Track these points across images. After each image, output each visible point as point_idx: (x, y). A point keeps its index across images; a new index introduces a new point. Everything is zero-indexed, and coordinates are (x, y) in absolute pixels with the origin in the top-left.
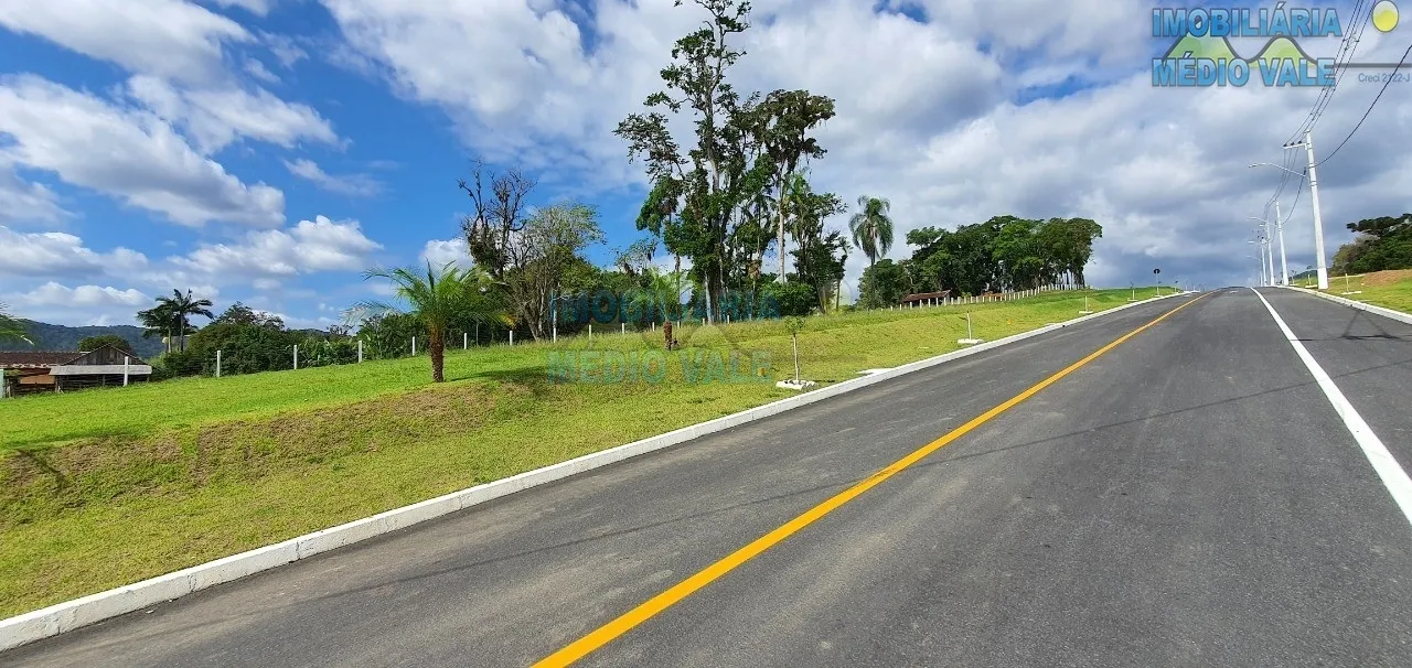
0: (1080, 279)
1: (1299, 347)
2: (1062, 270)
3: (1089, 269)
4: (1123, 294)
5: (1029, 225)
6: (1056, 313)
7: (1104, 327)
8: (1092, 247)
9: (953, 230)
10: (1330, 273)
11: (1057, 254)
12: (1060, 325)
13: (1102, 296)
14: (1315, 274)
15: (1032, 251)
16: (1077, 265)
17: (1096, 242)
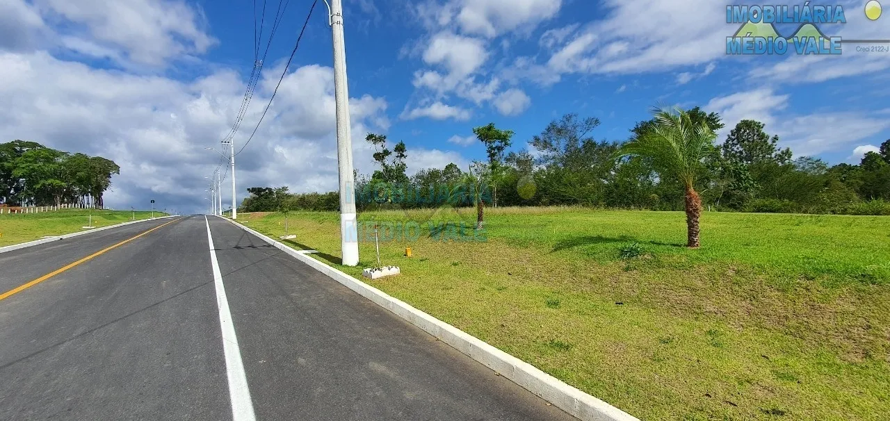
0: (99, 202)
1: (213, 254)
2: (84, 193)
3: (106, 195)
4: (126, 214)
5: (55, 154)
6: (60, 227)
7: (96, 240)
8: (110, 180)
10: (238, 211)
11: (80, 181)
12: (56, 238)
13: (112, 215)
14: (231, 211)
15: (55, 174)
16: (98, 191)
17: (114, 177)
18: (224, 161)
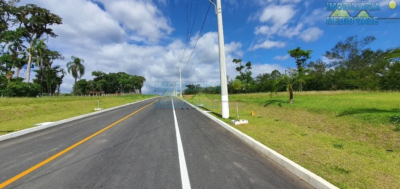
0: (140, 91)
1: (174, 111)
2: (136, 89)
3: (142, 89)
4: (149, 96)
5: (129, 76)
6: (131, 100)
7: (140, 105)
8: (143, 84)
9: (108, 73)
10: (182, 94)
11: (135, 84)
12: (130, 104)
13: (144, 96)
14: (180, 94)
15: (129, 83)
16: (140, 88)
17: (144, 83)
18: (177, 75)
